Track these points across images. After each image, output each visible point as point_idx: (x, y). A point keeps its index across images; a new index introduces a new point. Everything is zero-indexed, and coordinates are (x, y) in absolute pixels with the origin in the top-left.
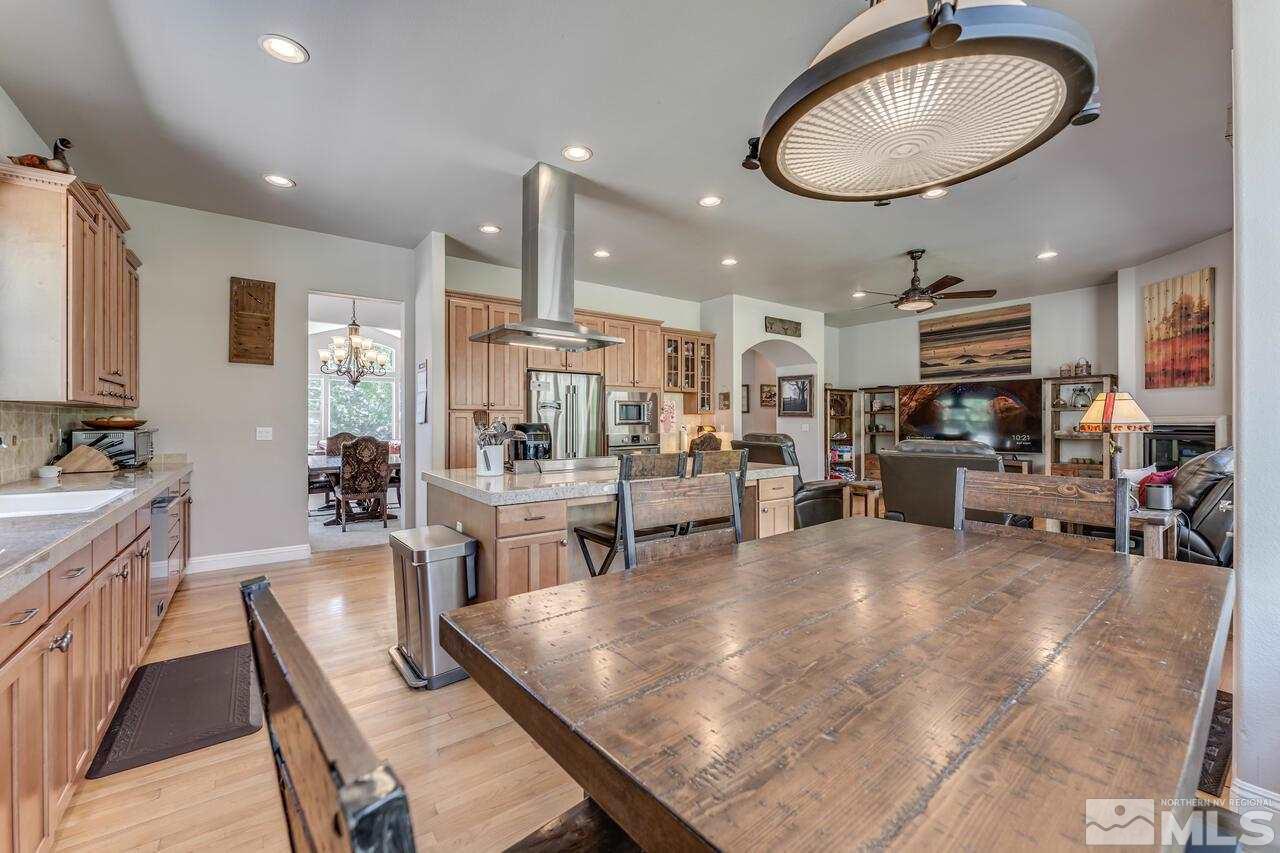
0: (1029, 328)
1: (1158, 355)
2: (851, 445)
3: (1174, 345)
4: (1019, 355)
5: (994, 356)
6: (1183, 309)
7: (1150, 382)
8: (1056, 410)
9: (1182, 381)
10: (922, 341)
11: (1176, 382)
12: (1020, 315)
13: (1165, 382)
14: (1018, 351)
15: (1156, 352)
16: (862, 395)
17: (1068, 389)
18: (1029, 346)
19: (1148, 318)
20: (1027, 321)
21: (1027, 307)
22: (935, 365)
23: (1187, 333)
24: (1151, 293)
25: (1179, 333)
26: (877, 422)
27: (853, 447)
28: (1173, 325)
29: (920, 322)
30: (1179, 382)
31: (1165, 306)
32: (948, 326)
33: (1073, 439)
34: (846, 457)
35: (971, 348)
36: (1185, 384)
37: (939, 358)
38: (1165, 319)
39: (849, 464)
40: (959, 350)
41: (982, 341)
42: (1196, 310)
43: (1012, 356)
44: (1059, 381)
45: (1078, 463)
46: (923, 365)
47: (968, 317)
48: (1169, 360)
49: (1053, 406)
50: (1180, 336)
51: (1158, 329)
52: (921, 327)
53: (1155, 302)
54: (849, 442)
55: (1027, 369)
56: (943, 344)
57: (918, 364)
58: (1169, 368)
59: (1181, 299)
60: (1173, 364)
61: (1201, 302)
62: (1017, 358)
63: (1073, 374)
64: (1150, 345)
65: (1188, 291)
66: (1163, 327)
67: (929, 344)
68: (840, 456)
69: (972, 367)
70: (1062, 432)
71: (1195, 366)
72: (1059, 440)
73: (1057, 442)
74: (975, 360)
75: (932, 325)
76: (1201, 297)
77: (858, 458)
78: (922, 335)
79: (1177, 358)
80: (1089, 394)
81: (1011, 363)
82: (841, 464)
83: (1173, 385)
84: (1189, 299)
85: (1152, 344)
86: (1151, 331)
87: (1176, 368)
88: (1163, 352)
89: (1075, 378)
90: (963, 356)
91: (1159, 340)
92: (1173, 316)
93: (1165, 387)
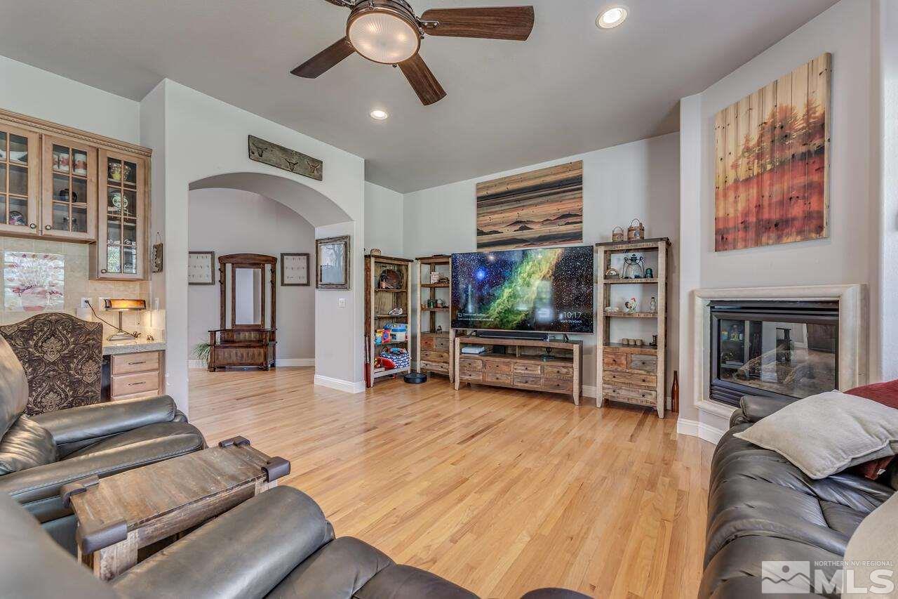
0: (581, 189)
1: (736, 202)
2: (406, 323)
3: (760, 185)
4: (570, 220)
5: (547, 221)
6: (778, 131)
7: (722, 241)
8: (607, 281)
9: (773, 235)
10: (479, 206)
11: (764, 239)
12: (571, 174)
13: (745, 240)
14: (569, 215)
15: (731, 199)
16: (418, 265)
17: (619, 259)
18: (581, 210)
19: (720, 155)
20: (578, 181)
21: (579, 165)
22: (491, 233)
23: (782, 163)
24: (725, 119)
25: (769, 167)
26: (437, 297)
27: (409, 326)
28: (760, 156)
29: (478, 184)
30: (769, 238)
31: (749, 130)
32: (503, 189)
33: (625, 316)
34: (400, 337)
35: (525, 213)
36: (779, 239)
37: (495, 225)
38: (748, 149)
39: (404, 345)
40: (514, 216)
41: (536, 205)
42: (800, 124)
43: (563, 221)
44: (611, 247)
45: (628, 345)
46: (480, 233)
47: (522, 178)
48: (753, 206)
49: (606, 277)
50: (771, 170)
51: (735, 166)
52: (478, 190)
53: (731, 129)
54: (403, 319)
55: (578, 236)
56: (497, 208)
57: (475, 232)
58: (752, 219)
59: (773, 115)
60: (758, 213)
61: (809, 110)
62: (568, 224)
63: (625, 239)
64: (722, 192)
65: (783, 101)
66: (743, 162)
67: (485, 210)
68: (393, 336)
69: (526, 234)
70: (613, 309)
71: (797, 210)
72: (609, 317)
73: (608, 319)
74: (529, 226)
75: (488, 188)
76: (808, 104)
77: (414, 338)
78: (479, 199)
79: (766, 203)
80: (640, 263)
81: (563, 229)
82: (394, 345)
83: (758, 243)
84: (787, 114)
85: (726, 190)
86: (725, 171)
87: (766, 216)
88: (743, 196)
89: (629, 242)
90: (517, 222)
91: (736, 181)
92: (760, 142)
93: (746, 247)
